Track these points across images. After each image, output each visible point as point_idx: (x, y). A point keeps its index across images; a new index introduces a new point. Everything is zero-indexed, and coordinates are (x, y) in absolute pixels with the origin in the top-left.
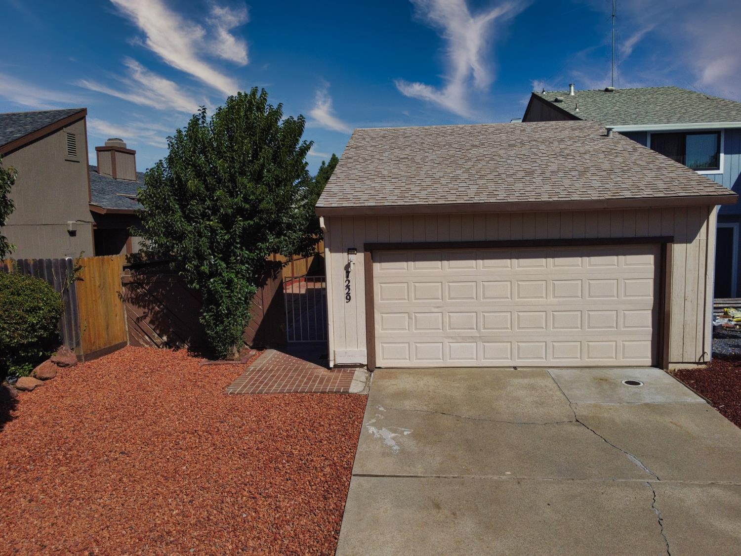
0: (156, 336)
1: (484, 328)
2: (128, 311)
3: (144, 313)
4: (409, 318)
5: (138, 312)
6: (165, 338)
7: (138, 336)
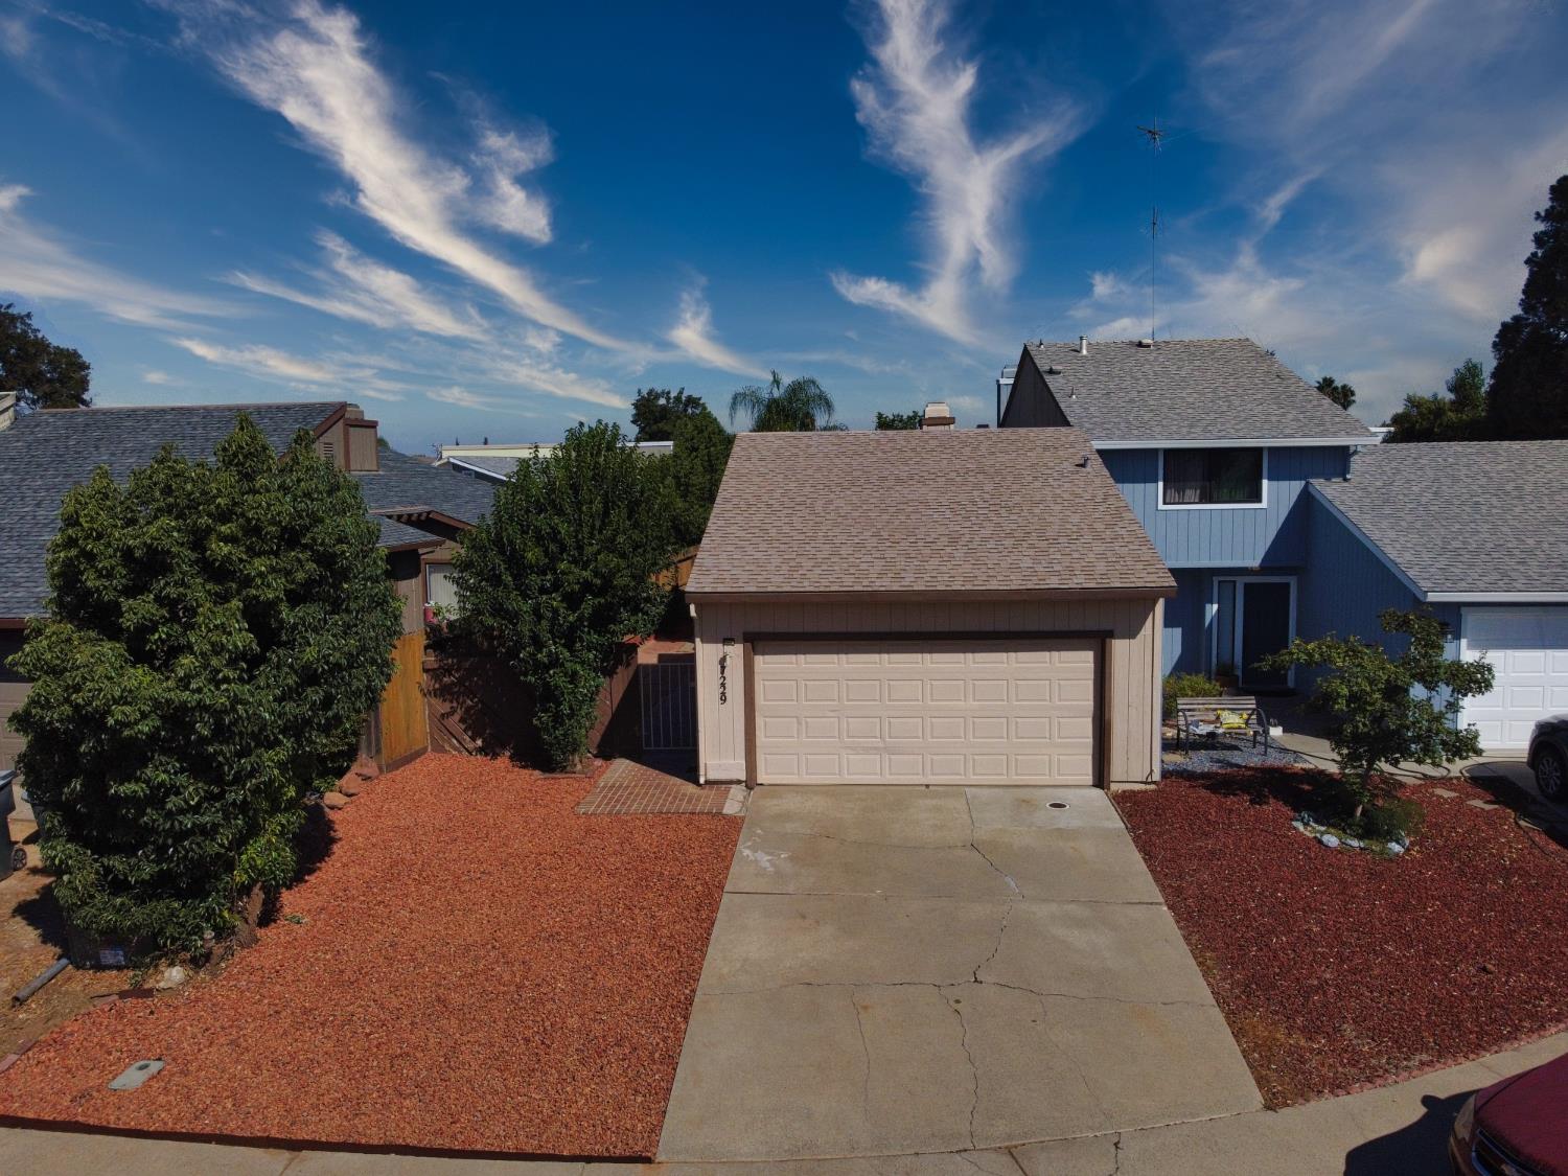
0: (468, 739)
1: (890, 737)
2: (430, 705)
3: (452, 708)
4: (799, 723)
5: (443, 707)
6: (479, 742)
7: (444, 740)
